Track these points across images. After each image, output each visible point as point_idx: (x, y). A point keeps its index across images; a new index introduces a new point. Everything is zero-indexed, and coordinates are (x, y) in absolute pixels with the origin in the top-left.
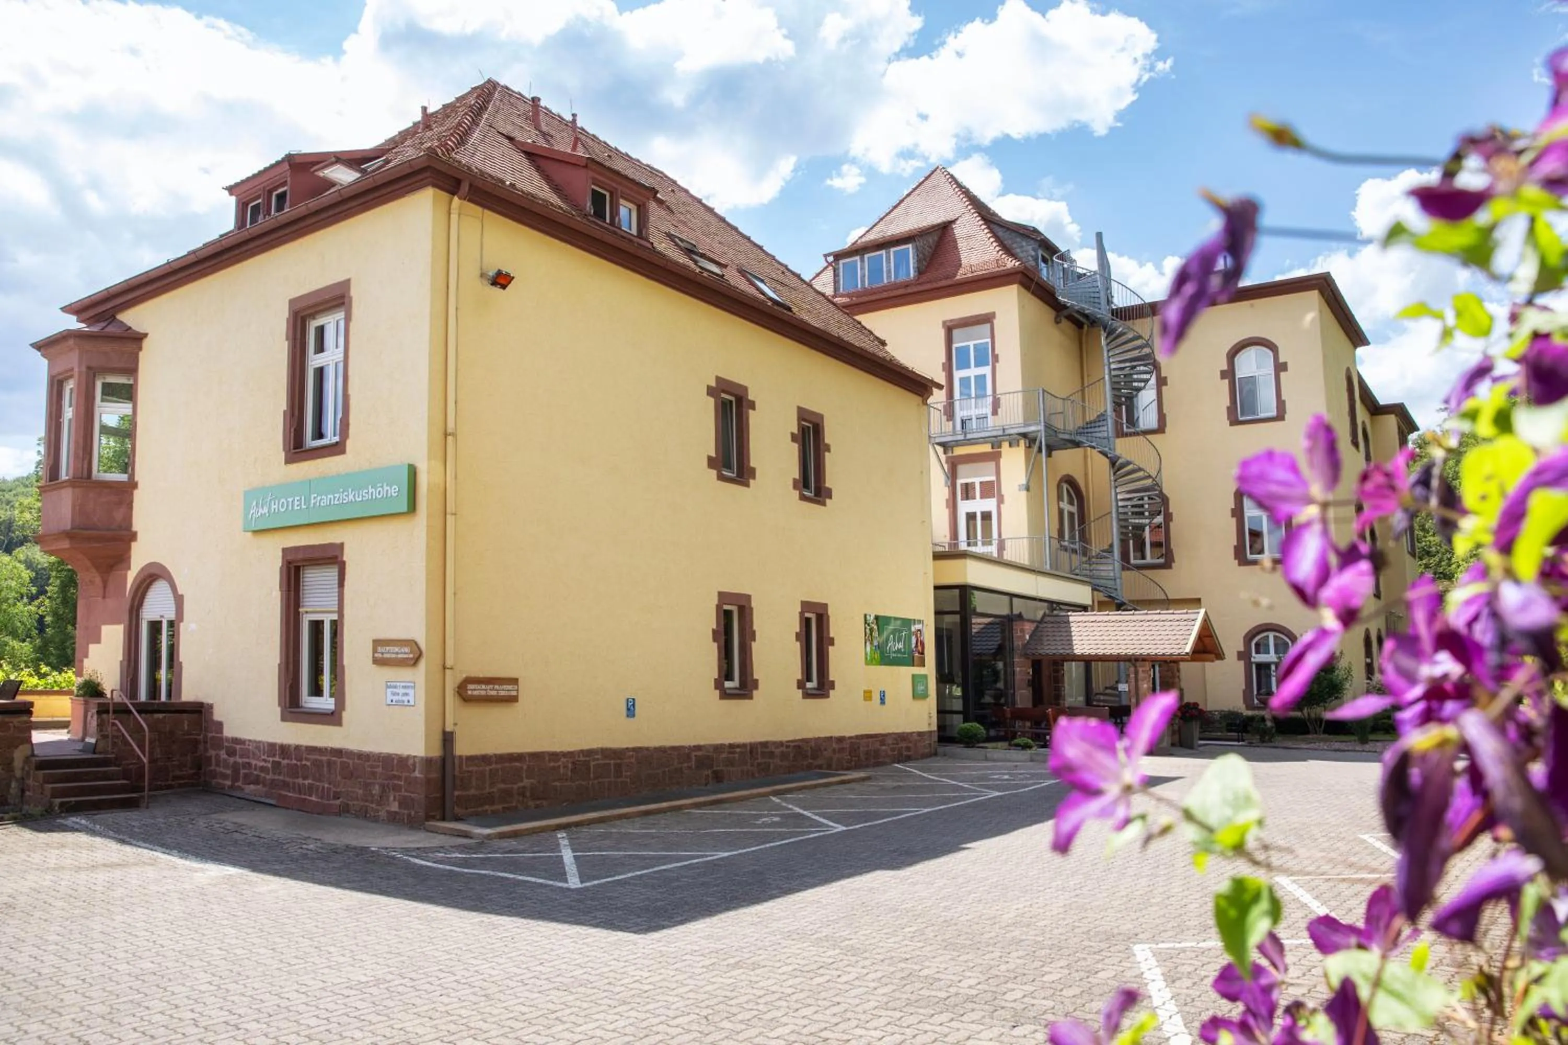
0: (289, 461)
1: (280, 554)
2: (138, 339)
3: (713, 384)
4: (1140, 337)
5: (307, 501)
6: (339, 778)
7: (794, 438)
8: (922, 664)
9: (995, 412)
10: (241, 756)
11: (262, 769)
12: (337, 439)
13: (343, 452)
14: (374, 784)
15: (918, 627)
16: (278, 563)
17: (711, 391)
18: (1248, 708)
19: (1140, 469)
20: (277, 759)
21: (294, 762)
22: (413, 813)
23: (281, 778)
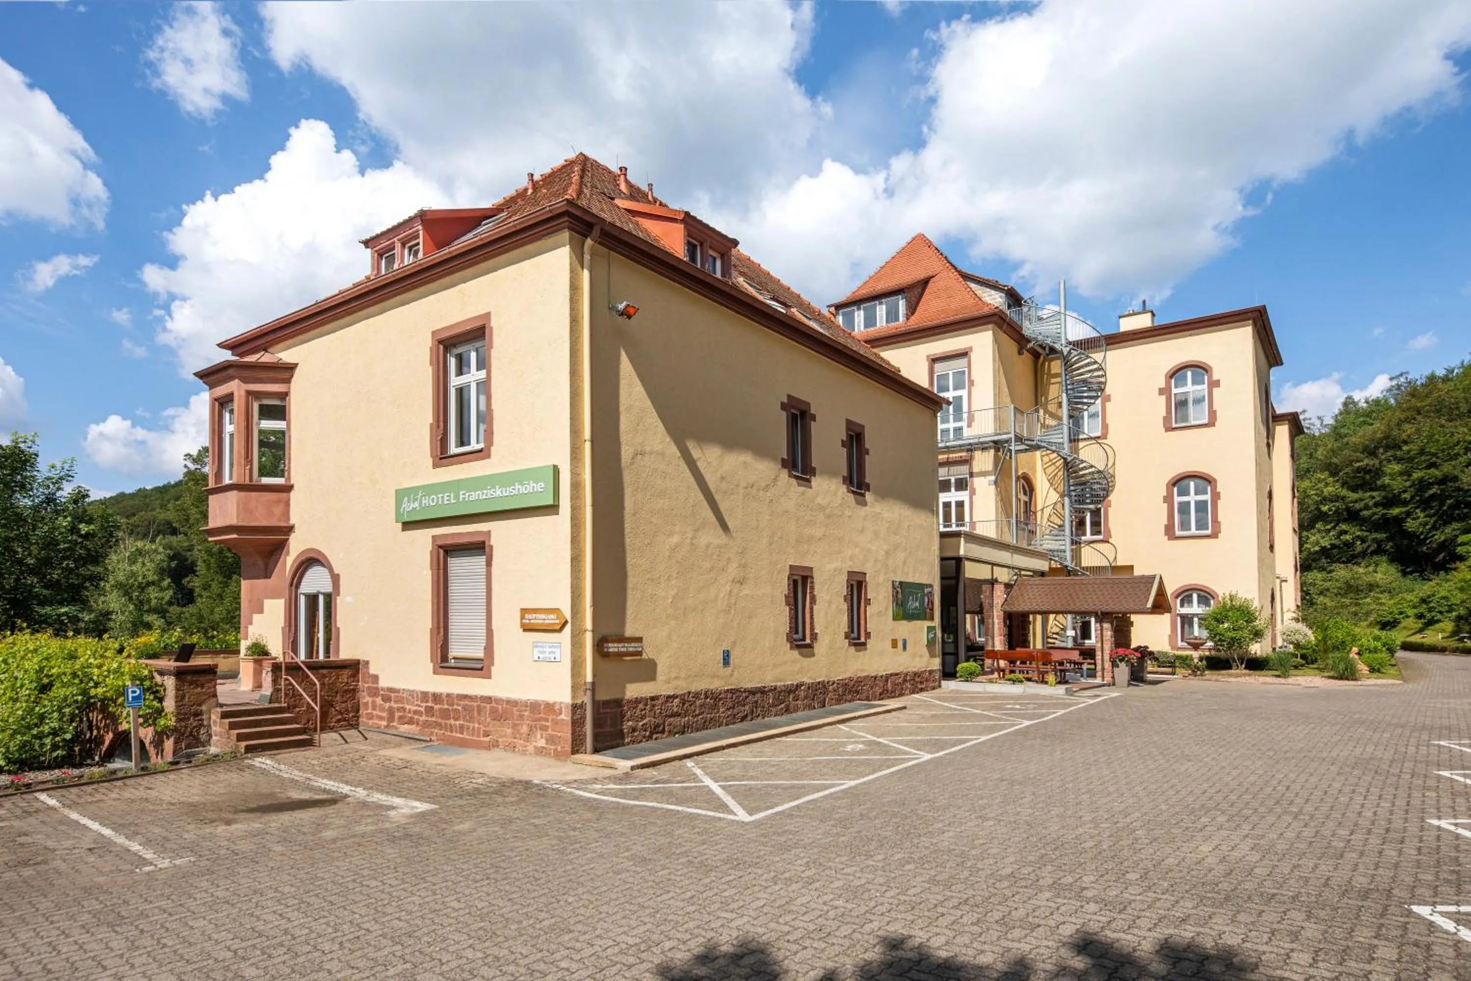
0: (435, 466)
1: (430, 540)
2: (290, 368)
3: (785, 400)
4: (1096, 362)
5: (457, 497)
6: (488, 720)
7: (844, 444)
8: (932, 619)
9: (969, 425)
10: (396, 702)
11: (415, 712)
12: (481, 446)
13: (488, 456)
14: (522, 725)
15: (929, 589)
16: (429, 547)
17: (784, 407)
18: (1173, 648)
19: (1092, 466)
20: (430, 704)
21: (446, 707)
22: (559, 748)
23: (434, 719)
